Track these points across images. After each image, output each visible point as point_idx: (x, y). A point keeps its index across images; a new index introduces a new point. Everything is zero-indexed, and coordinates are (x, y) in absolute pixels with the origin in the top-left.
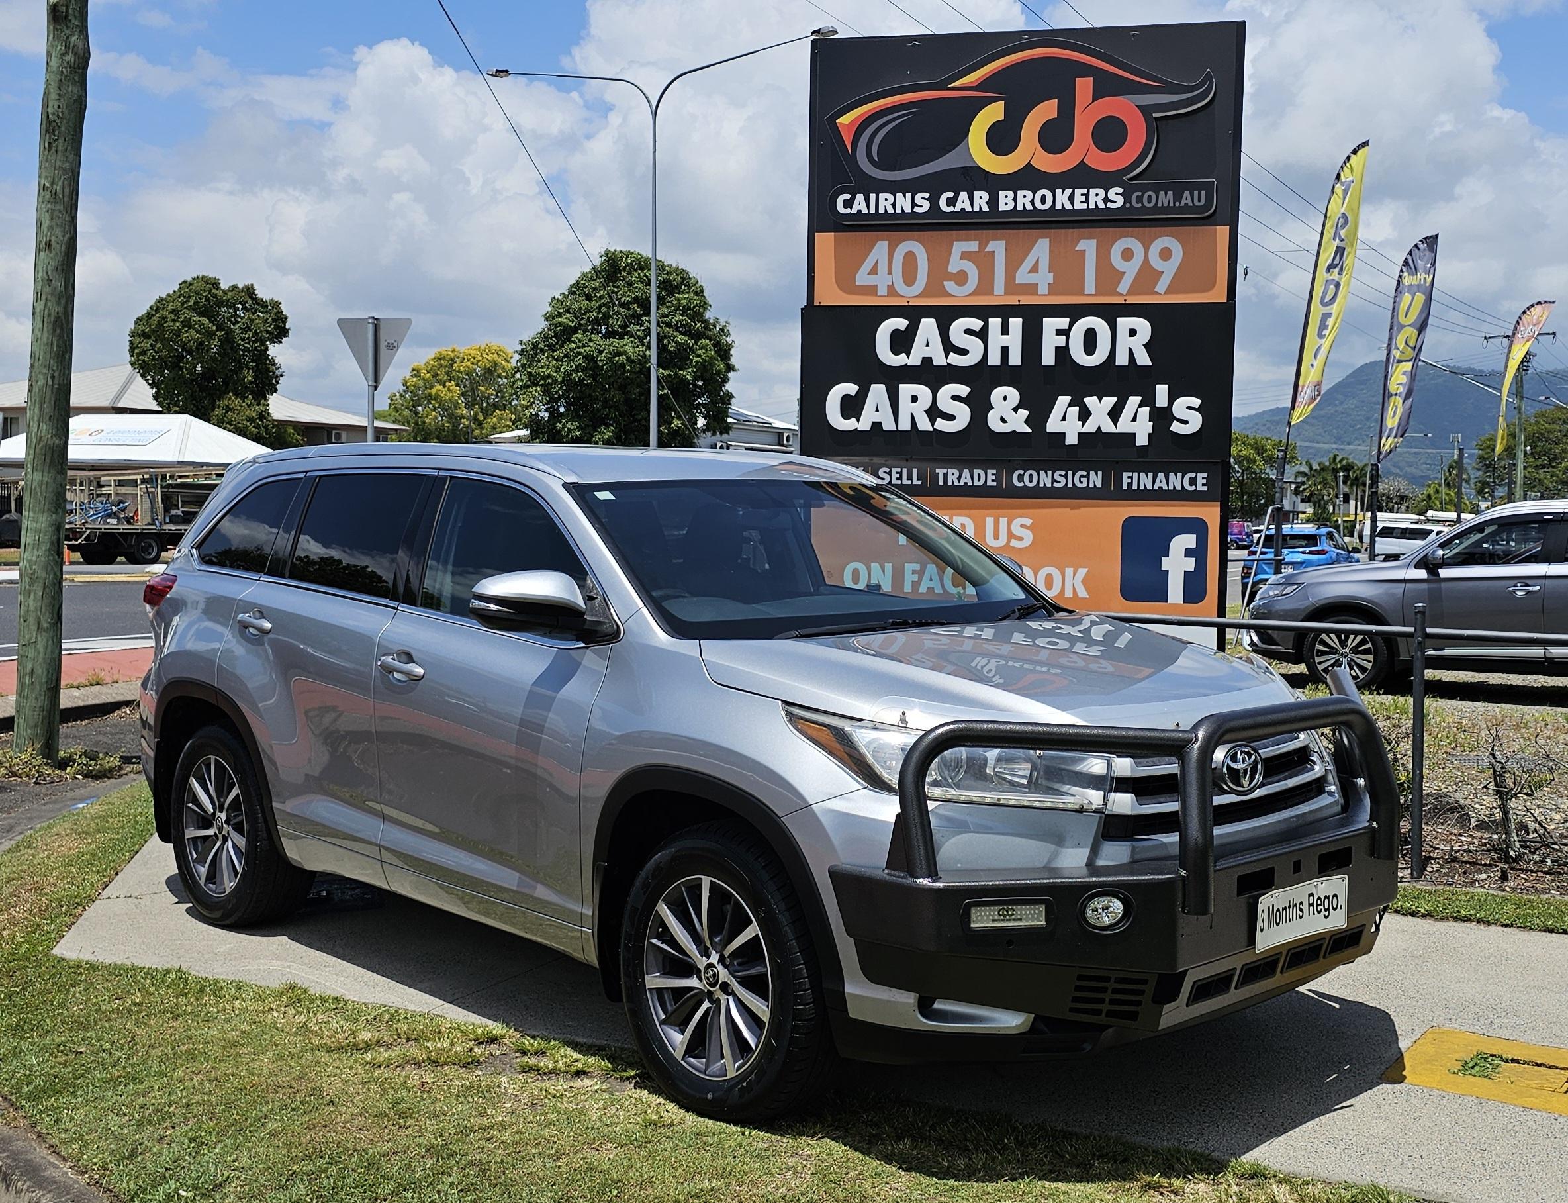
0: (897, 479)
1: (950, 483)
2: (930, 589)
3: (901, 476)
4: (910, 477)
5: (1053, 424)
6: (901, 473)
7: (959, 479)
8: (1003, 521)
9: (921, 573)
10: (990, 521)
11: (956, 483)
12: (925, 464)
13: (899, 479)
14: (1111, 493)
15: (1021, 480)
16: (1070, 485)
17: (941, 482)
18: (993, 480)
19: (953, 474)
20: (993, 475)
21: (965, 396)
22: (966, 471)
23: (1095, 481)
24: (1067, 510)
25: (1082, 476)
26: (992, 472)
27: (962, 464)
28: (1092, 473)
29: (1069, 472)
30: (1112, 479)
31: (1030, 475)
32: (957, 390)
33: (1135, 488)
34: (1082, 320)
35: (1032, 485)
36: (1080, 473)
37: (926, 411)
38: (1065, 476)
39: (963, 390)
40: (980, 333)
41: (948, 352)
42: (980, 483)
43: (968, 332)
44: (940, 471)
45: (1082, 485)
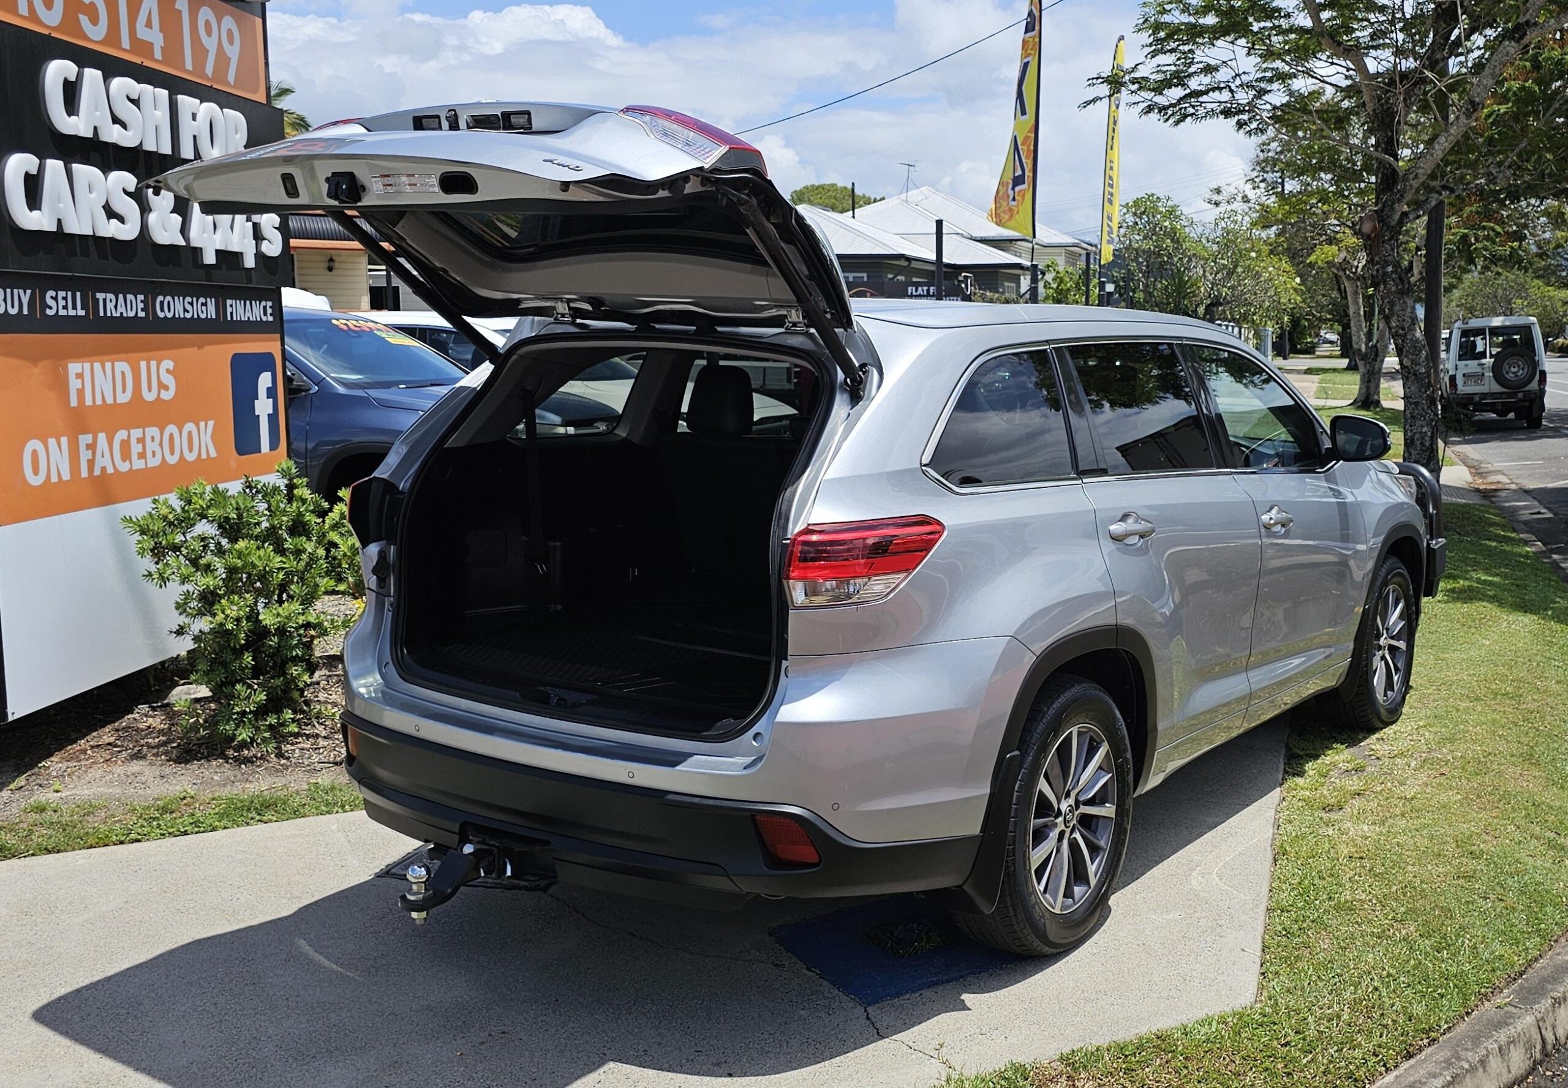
1: (109, 314)
2: (103, 470)
3: (67, 302)
4: (74, 307)
5: (197, 237)
6: (65, 299)
7: (116, 307)
8: (153, 364)
9: (93, 447)
10: (143, 364)
11: (114, 314)
12: (87, 287)
13: (65, 307)
14: (222, 326)
15: (162, 310)
16: (196, 316)
17: (102, 314)
18: (142, 310)
19: (111, 301)
20: (142, 301)
21: (133, 190)
22: (121, 296)
23: (211, 311)
24: (196, 349)
25: (203, 304)
26: (141, 297)
27: (118, 288)
28: (208, 299)
29: (195, 299)
30: (221, 309)
31: (169, 302)
32: (125, 179)
33: (235, 319)
34: (205, 105)
35: (170, 315)
36: (202, 300)
37: (103, 207)
38: (191, 304)
39: (129, 180)
40: (136, 102)
41: (114, 123)
42: (131, 314)
43: (128, 97)
44: (100, 296)
45: (203, 316)
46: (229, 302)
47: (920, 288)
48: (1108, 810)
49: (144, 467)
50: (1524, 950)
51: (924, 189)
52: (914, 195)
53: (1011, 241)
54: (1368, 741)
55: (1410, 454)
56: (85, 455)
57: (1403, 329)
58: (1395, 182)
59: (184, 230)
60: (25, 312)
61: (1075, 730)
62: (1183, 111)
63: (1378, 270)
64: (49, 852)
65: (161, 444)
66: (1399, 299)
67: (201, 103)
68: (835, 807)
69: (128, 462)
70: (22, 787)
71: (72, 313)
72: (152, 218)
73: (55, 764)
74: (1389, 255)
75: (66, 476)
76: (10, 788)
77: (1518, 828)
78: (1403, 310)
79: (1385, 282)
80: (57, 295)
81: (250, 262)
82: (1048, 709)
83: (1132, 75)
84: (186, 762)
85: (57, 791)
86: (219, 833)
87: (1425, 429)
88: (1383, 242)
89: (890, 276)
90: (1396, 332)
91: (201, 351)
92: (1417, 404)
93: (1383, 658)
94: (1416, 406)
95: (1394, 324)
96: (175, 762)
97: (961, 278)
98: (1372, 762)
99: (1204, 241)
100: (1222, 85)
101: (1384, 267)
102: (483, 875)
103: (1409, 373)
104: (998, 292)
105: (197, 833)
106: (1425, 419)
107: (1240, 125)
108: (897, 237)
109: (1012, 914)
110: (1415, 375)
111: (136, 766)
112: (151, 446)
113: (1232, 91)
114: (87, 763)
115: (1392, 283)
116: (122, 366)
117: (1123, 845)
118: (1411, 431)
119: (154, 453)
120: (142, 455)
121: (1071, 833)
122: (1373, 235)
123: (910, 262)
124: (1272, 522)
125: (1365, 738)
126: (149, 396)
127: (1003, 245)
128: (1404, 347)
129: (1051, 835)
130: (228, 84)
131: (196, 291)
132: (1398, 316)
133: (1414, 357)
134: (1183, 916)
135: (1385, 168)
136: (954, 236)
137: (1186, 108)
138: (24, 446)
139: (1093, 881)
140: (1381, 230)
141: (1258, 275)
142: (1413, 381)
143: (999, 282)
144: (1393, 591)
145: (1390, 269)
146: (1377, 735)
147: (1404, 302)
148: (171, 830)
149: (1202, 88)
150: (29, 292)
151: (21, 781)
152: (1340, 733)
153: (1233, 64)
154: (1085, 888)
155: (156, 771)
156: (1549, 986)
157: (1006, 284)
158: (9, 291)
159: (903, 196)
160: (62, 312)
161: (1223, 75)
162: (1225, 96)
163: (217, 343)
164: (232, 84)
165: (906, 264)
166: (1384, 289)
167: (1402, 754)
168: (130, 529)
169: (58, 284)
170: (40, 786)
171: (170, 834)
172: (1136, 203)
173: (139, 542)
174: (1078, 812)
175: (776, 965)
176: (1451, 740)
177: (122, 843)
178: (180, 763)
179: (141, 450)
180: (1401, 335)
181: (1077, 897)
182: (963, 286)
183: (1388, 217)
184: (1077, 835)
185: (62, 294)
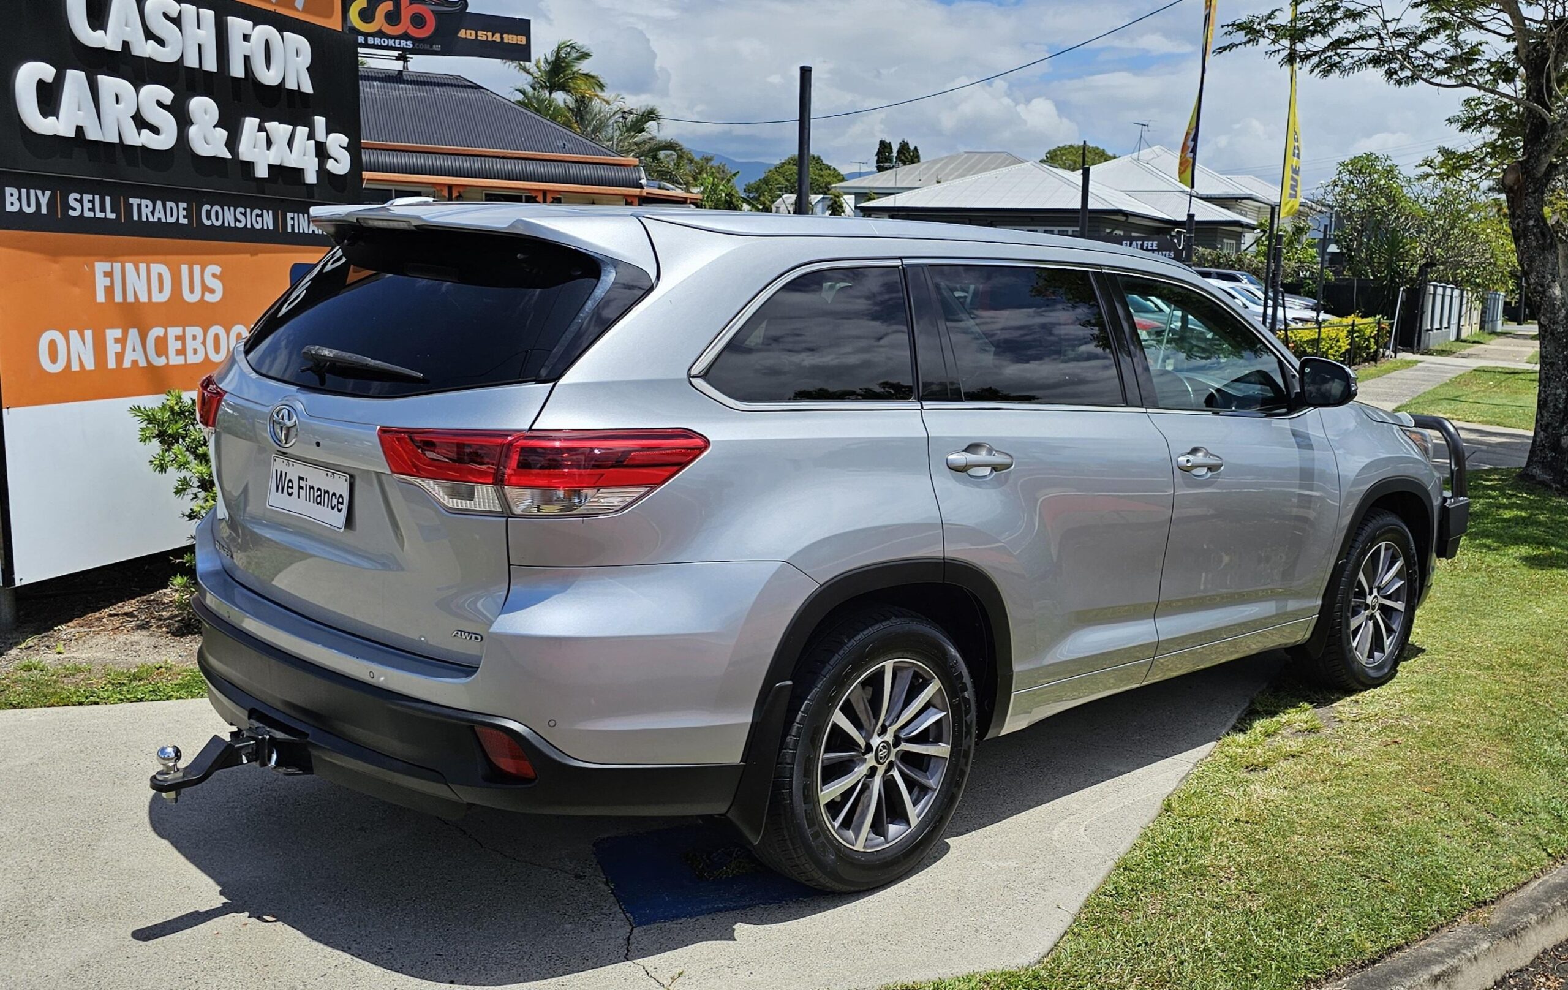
0: (90, 210)
1: (144, 219)
2: (135, 362)
3: (94, 205)
4: (103, 210)
5: (246, 152)
6: (92, 202)
7: (153, 213)
8: (197, 269)
9: (122, 341)
10: (185, 269)
11: (151, 219)
12: (120, 193)
13: (92, 210)
14: (280, 237)
15: (209, 217)
16: (249, 226)
17: (136, 218)
18: (184, 217)
19: (147, 206)
20: (184, 209)
21: (169, 103)
22: (159, 203)
23: (268, 221)
24: (248, 256)
25: (257, 215)
26: (183, 205)
27: (155, 194)
28: (265, 212)
29: (248, 210)
30: (280, 220)
31: (217, 212)
32: (159, 93)
33: (296, 231)
34: (260, 28)
35: (218, 224)
36: (257, 211)
37: (132, 117)
38: (244, 214)
39: (167, 95)
40: (177, 21)
41: (147, 39)
42: (172, 220)
43: (166, 16)
44: (134, 202)
45: (258, 226)
46: (289, 215)
47: (1134, 243)
48: (942, 750)
49: (183, 362)
50: (1385, 936)
51: (1156, 148)
52: (1146, 153)
53: (1236, 199)
54: (1341, 702)
55: (1542, 416)
56: (112, 349)
57: (1542, 286)
58: (1544, 133)
59: (232, 143)
60: (44, 211)
61: (889, 665)
62: (1328, 60)
63: (1518, 224)
64: (15, 707)
65: (204, 343)
66: (1540, 255)
67: (255, 25)
68: (552, 723)
69: (164, 358)
70: (30, 647)
71: (100, 215)
72: (193, 131)
73: (67, 630)
74: (1532, 208)
75: (90, 365)
76: (20, 647)
77: (1449, 805)
78: (1543, 266)
79: (1525, 236)
80: (82, 198)
81: (311, 178)
82: (849, 641)
83: (1269, 22)
84: (182, 635)
85: (59, 653)
86: (173, 702)
87: (1559, 391)
88: (1526, 195)
89: (1108, 230)
90: (1535, 288)
91: (255, 258)
92: (1552, 364)
93: (1372, 617)
94: (1552, 367)
95: (1533, 281)
96: (174, 634)
97: (1173, 233)
98: (1333, 725)
99: (1421, 201)
100: (1371, 32)
101: (1525, 221)
102: (245, 761)
103: (1546, 332)
104: (1215, 248)
105: (152, 700)
106: (1560, 380)
107: (1390, 73)
108: (1123, 193)
109: (791, 847)
110: (1552, 334)
111: (138, 636)
112: (190, 345)
113: (1381, 39)
114: (97, 629)
115: (1533, 238)
116: (158, 268)
117: (960, 787)
118: (1545, 392)
119: (195, 351)
120: (181, 352)
121: (887, 771)
122: (1516, 187)
123: (1127, 217)
124: (1189, 464)
125: (1339, 699)
126: (191, 298)
127: (1228, 203)
128: (1542, 304)
129: (856, 769)
130: (296, 9)
131: (250, 203)
132: (1538, 273)
133: (1552, 316)
134: (1021, 864)
135: (1534, 117)
136: (1177, 193)
137: (1330, 57)
138: (40, 336)
139: (914, 821)
140: (1525, 183)
141: (1475, 236)
142: (1549, 341)
143: (1219, 239)
144: (1386, 549)
145: (1531, 223)
146: (1352, 698)
147: (1544, 258)
148: (129, 696)
149: (1349, 36)
150: (48, 193)
151: (30, 642)
152: (1316, 693)
153: (1379, 10)
154: (906, 828)
155: (153, 641)
156: (1396, 979)
157: (1225, 241)
158: (24, 191)
159: (1135, 155)
160: (88, 214)
161: (1371, 21)
162: (1374, 42)
163: (275, 252)
164: (300, 9)
165: (1123, 219)
166: (1525, 243)
167: (1367, 719)
168: (139, 418)
169: (83, 187)
170: (48, 647)
171: (128, 699)
172: (1353, 162)
173: (142, 430)
174: (897, 749)
175: (577, 876)
176: (1429, 708)
177: (80, 704)
178: (176, 636)
179: (180, 347)
180: (1539, 292)
181: (890, 837)
182: (1175, 241)
183: (1534, 168)
184: (896, 773)
185: (87, 197)
